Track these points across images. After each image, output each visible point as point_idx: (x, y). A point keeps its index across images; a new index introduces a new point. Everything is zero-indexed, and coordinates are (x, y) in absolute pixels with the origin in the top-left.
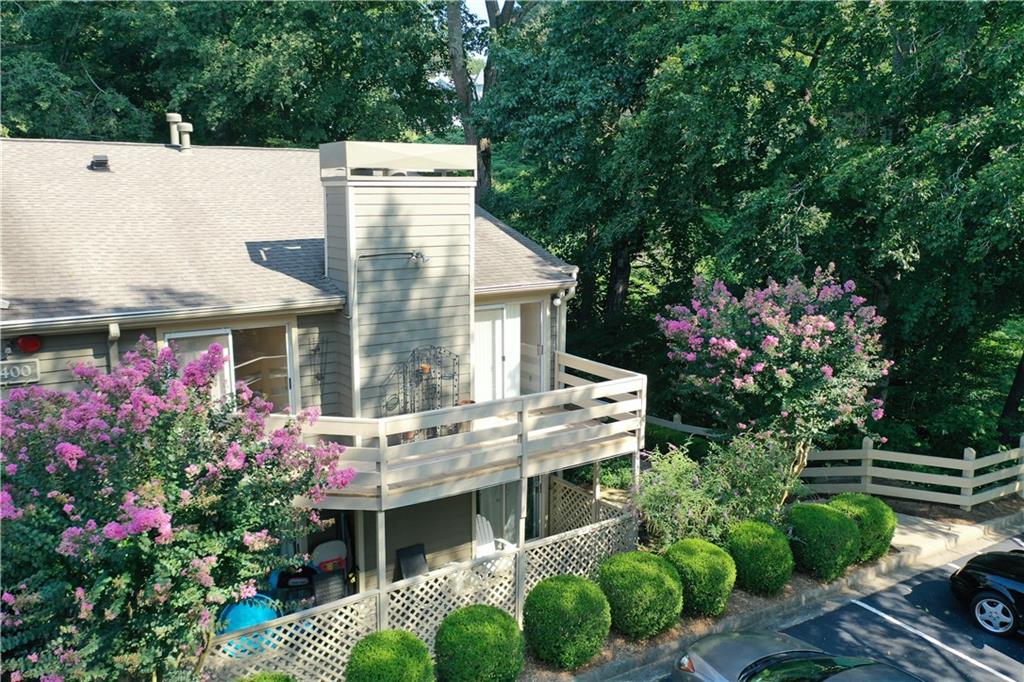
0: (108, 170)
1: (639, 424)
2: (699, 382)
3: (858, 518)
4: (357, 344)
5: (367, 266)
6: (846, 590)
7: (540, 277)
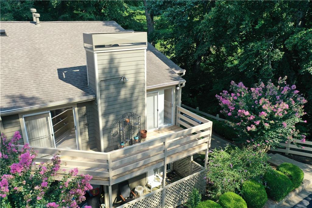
0: (6, 35)
1: (208, 139)
2: (232, 125)
3: (290, 176)
4: (100, 113)
5: (103, 84)
6: (284, 203)
7: (171, 79)
